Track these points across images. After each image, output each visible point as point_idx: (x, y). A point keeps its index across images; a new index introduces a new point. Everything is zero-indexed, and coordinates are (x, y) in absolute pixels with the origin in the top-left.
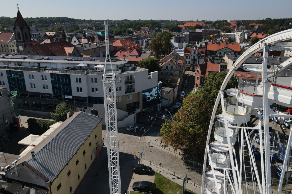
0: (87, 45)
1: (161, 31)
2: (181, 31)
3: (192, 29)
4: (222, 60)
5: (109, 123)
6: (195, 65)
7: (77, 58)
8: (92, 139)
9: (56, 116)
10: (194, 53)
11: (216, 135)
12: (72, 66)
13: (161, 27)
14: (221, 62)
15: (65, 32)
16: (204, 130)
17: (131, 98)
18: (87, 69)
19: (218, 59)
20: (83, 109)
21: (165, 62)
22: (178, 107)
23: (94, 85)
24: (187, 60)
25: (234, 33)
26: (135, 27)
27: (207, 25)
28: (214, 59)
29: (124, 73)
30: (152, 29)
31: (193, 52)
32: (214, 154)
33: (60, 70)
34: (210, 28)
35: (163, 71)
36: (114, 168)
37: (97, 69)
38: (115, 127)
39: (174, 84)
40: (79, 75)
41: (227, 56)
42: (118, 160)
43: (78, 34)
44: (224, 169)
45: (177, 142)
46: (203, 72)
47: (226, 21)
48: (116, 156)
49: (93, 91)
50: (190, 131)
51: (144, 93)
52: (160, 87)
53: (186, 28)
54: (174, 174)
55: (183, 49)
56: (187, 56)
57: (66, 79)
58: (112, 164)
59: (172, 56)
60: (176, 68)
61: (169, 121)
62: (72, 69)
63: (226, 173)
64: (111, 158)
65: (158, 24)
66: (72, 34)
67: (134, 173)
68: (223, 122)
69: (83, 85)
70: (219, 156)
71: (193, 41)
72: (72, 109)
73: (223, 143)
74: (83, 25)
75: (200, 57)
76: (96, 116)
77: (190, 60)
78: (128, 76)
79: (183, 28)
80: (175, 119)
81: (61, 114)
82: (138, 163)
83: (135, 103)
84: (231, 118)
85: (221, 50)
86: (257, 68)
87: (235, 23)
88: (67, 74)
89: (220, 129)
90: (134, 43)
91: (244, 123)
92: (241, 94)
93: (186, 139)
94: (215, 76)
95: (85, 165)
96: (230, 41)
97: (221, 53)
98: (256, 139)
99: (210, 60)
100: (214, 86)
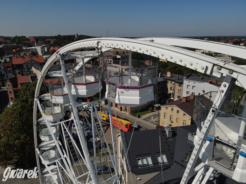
4: (30, 71)
6: (4, 80)
11: (42, 136)
14: (30, 73)
16: (30, 137)
19: (26, 72)
25: (35, 48)
28: (22, 72)
32: (44, 153)
34: (10, 43)
41: (34, 67)
44: (56, 161)
45: (5, 159)
46: (15, 85)
47: (25, 37)
63: (58, 163)
68: (45, 124)
70: (49, 152)
73: (50, 140)
75: (8, 72)
84: (51, 118)
85: (26, 63)
86: (60, 74)
87: (34, 39)
89: (44, 130)
91: (61, 118)
92: (53, 96)
93: (14, 153)
94: (27, 87)
96: (33, 54)
97: (28, 66)
98: (74, 128)
99: (19, 73)
100: (29, 95)
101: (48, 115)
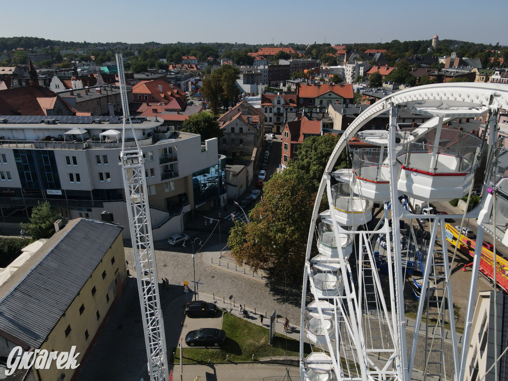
0: (83, 93)
1: (219, 63)
2: (254, 64)
3: (272, 60)
4: (324, 113)
5: (137, 238)
6: (280, 124)
7: (65, 118)
8: (106, 266)
9: (33, 230)
10: (279, 102)
11: (321, 245)
12: (56, 135)
13: (217, 56)
14: (323, 117)
15: (35, 66)
16: (300, 234)
17: (172, 187)
18: (86, 139)
19: (318, 113)
20: (83, 213)
21: (228, 120)
22: (254, 197)
23: (103, 168)
24: (266, 115)
25: (343, 67)
26: (171, 57)
27: (298, 52)
28: (311, 113)
29: (157, 144)
30: (202, 59)
31: (276, 102)
32: (318, 275)
33: (33, 143)
34: (302, 57)
35: (226, 136)
36: (152, 315)
37: (106, 138)
38: (148, 244)
39: (246, 158)
40: (71, 151)
41: (332, 106)
42: (158, 300)
43: (62, 71)
44: (335, 298)
45: (256, 258)
46: (295, 136)
47: (329, 45)
48: (154, 293)
49: (102, 178)
50: (277, 237)
51: (195, 177)
52: (222, 165)
53: (262, 58)
54: (254, 311)
55: (259, 96)
56: (266, 109)
57: (46, 159)
58: (148, 308)
59: (241, 109)
60: (249, 130)
61: (241, 223)
62: (56, 140)
63: (337, 303)
64: (145, 298)
65: (213, 51)
66: (49, 70)
67: (187, 318)
68: (330, 224)
69: (81, 168)
70: (326, 277)
71: (276, 80)
72: (62, 214)
73: (332, 256)
74: (70, 52)
75: (289, 110)
76: (111, 224)
77: (271, 115)
78: (165, 150)
79: (258, 58)
80: (252, 220)
81: (43, 226)
82: (192, 299)
83: (180, 195)
84: (343, 218)
85: (321, 97)
86: (381, 137)
87: (344, 49)
88: (48, 149)
89: (326, 234)
90: (172, 87)
91: (362, 224)
92: (358, 180)
93: (271, 252)
94: (314, 142)
95: (98, 313)
96: (336, 80)
97: (323, 102)
98: (380, 242)
99: (305, 114)
100: (313, 159)
101: (340, 211)
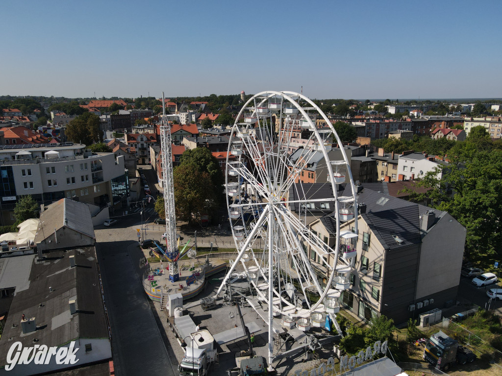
10: (142, 140)
25: (176, 115)
29: (89, 158)
31: (139, 139)
40: (27, 165)
41: (186, 138)
49: (50, 184)
53: (95, 110)
56: (132, 145)
60: (130, 157)
71: (119, 128)
77: (137, 150)
79: (91, 110)
85: (175, 133)
88: (7, 165)
90: (34, 133)
97: (177, 138)
